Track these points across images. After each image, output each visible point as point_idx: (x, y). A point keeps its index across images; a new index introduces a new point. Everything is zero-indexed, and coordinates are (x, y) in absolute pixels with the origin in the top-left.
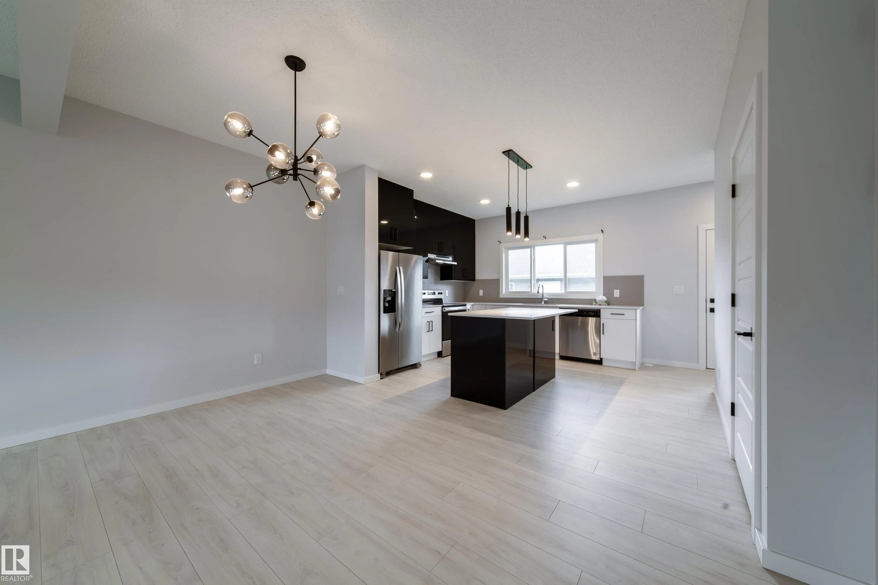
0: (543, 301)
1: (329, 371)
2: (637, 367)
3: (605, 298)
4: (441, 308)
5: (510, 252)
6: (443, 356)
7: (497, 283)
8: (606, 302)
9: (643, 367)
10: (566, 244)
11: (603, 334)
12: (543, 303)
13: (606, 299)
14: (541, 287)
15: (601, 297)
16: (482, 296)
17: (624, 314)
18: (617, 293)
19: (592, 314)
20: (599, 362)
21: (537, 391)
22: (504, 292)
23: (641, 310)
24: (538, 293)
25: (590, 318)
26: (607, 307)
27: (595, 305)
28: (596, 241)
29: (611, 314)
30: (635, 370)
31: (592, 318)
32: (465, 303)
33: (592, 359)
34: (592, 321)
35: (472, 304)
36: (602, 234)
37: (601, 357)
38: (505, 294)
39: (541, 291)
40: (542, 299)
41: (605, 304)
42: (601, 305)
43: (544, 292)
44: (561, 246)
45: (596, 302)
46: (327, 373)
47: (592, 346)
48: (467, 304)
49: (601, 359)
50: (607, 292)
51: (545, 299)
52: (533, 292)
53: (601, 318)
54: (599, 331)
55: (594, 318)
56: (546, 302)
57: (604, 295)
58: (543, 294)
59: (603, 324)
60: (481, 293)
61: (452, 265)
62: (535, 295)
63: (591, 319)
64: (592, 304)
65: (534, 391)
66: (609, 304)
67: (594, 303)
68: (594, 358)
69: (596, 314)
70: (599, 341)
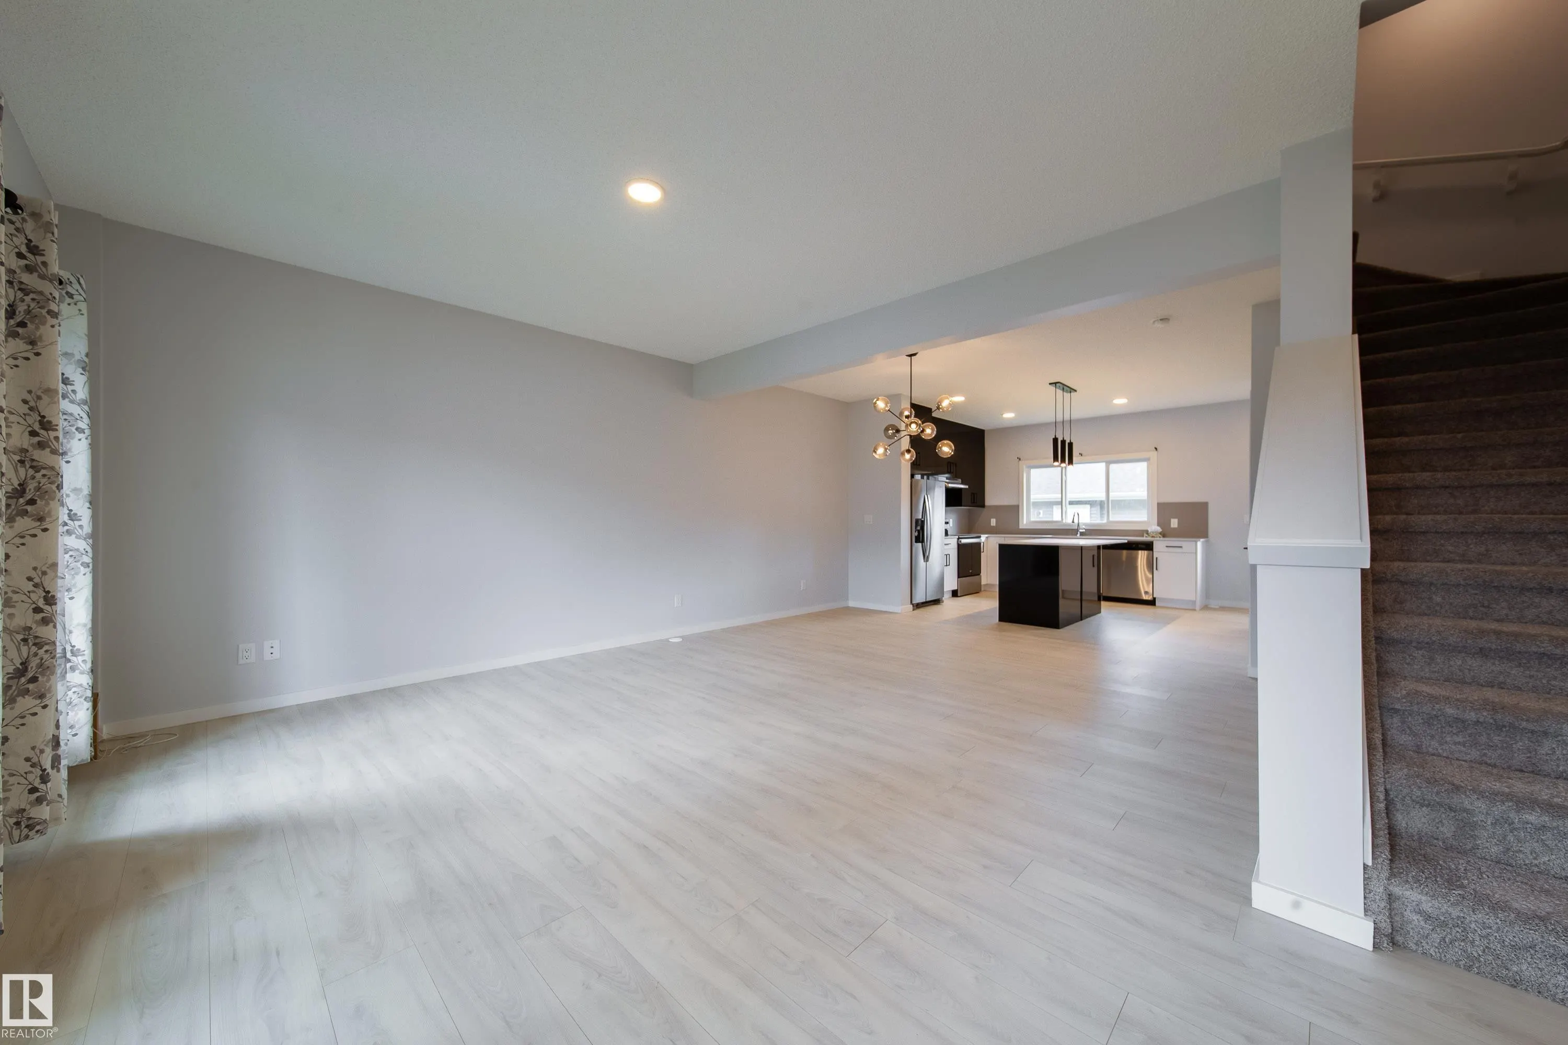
0: (1079, 533)
1: (851, 604)
2: (1198, 608)
3: (1159, 529)
4: (956, 540)
5: (1033, 471)
6: (959, 595)
7: (1015, 510)
8: (1160, 533)
9: (1206, 608)
10: (1108, 463)
11: (1157, 569)
12: (1078, 535)
13: (1161, 530)
14: (1076, 515)
15: (1154, 528)
16: (993, 526)
17: (1181, 547)
18: (1174, 523)
19: (1143, 546)
20: (1152, 603)
21: (1083, 621)
22: (1025, 522)
23: (1203, 542)
24: (1073, 522)
25: (1140, 552)
26: (1162, 539)
27: (1146, 537)
28: (1146, 460)
29: (1167, 547)
30: (1195, 610)
31: (1143, 551)
32: (979, 535)
33: (1142, 598)
34: (1142, 555)
35: (987, 536)
36: (1156, 452)
37: (1154, 596)
38: (1026, 525)
39: (1076, 521)
40: (1077, 530)
41: (1160, 535)
42: (1155, 537)
43: (1080, 522)
44: (1103, 465)
45: (1147, 534)
46: (850, 606)
47: (1143, 585)
48: (982, 536)
49: (1154, 599)
50: (1163, 521)
51: (1081, 531)
52: (1064, 522)
53: (1154, 550)
54: (1151, 565)
55: (1146, 552)
56: (1082, 534)
57: (1158, 526)
58: (1078, 524)
59: (1157, 558)
60: (993, 522)
61: (960, 489)
62: (1069, 525)
63: (1142, 553)
64: (1143, 536)
65: (1081, 620)
66: (1164, 536)
67: (1145, 535)
68: (1145, 597)
69: (1148, 546)
70: (1151, 576)
